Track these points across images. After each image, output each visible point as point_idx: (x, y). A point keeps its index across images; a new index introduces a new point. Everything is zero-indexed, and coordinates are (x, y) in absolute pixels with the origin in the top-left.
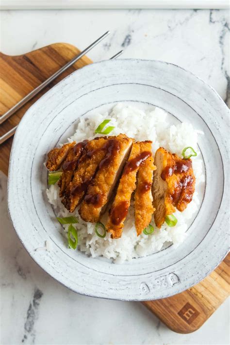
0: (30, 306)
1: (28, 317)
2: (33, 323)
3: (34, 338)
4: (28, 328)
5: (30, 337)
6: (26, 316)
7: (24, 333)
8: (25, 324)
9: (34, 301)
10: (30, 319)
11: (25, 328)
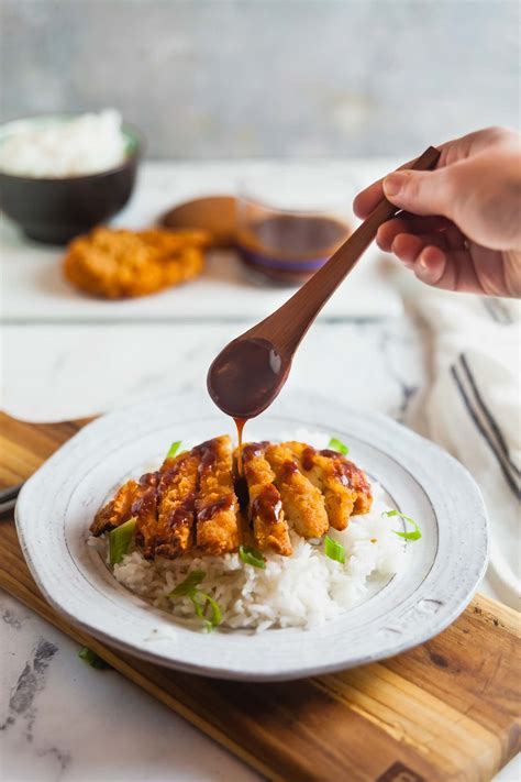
0: (27, 669)
1: (19, 688)
2: (32, 697)
3: (32, 722)
4: (17, 704)
5: (21, 721)
6: (15, 685)
7: (7, 715)
8: (12, 699)
9: (36, 661)
10: (25, 691)
11: (12, 706)
